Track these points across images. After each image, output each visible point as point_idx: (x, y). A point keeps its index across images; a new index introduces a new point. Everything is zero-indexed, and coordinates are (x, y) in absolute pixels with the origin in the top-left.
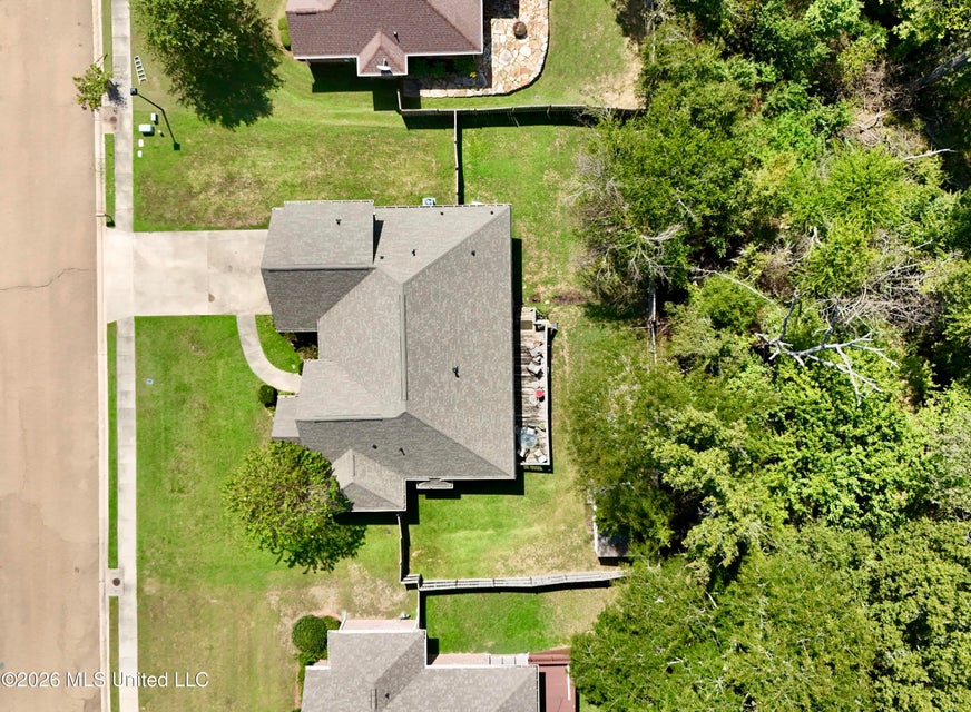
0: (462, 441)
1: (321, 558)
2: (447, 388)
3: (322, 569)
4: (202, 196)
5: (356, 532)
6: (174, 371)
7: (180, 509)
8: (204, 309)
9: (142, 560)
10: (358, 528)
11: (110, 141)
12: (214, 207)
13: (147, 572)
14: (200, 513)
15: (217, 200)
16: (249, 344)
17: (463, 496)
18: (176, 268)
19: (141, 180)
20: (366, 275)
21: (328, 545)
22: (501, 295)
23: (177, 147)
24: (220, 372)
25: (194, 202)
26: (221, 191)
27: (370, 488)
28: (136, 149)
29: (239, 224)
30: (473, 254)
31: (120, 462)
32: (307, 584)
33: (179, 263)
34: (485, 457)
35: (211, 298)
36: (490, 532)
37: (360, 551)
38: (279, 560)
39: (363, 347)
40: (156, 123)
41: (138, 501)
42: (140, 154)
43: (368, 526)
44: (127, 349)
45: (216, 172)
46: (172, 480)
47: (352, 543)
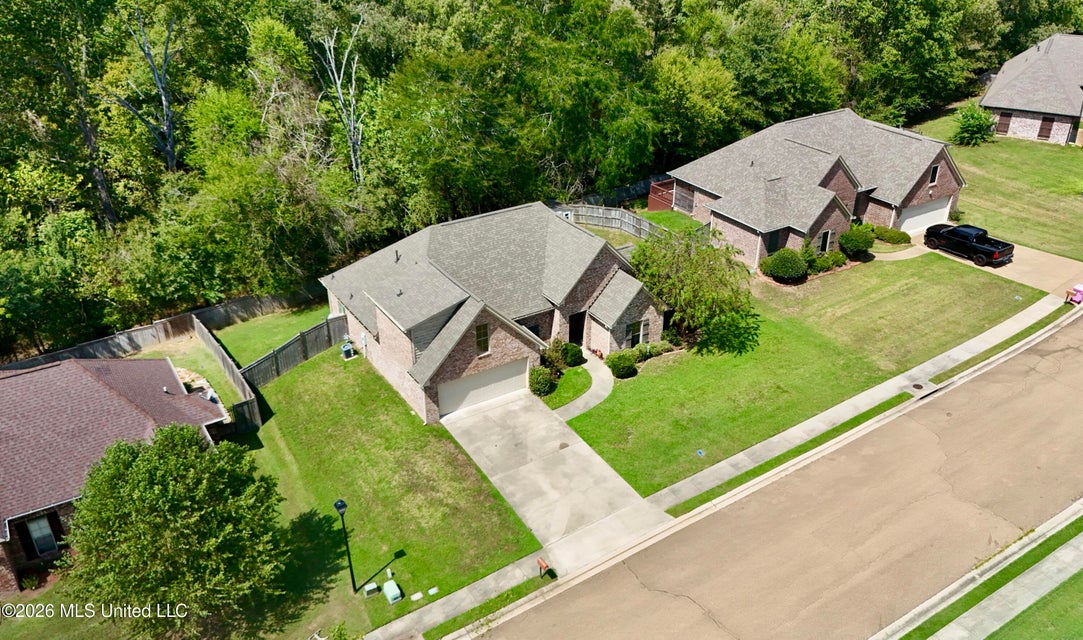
4: (450, 501)
7: (798, 382)
8: (581, 447)
9: (876, 381)
12: (455, 484)
13: (880, 372)
15: (445, 487)
18: (554, 487)
23: (400, 554)
26: (433, 489)
28: (430, 599)
35: (564, 446)
44: (687, 488)
46: (776, 396)
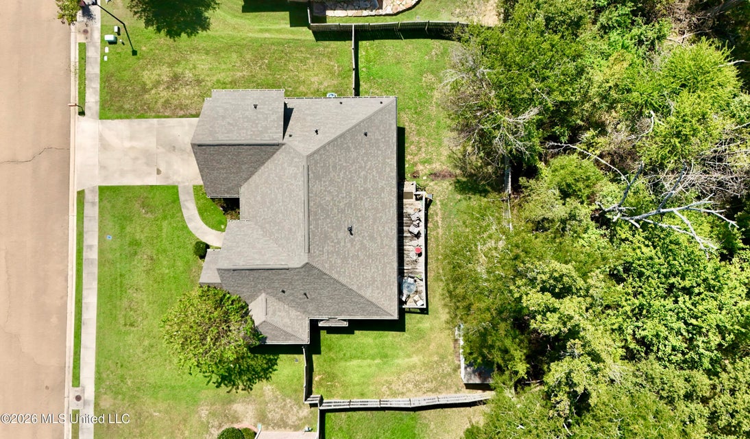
0: (355, 288)
1: (242, 381)
2: (342, 244)
3: (242, 390)
4: (153, 92)
5: (270, 360)
6: (128, 229)
7: (130, 339)
8: (153, 180)
9: (99, 380)
10: (272, 357)
11: (83, 48)
12: (163, 100)
13: (103, 391)
14: (146, 343)
15: (165, 94)
16: (188, 209)
17: (356, 332)
18: (132, 148)
19: (106, 79)
20: (277, 150)
21: (248, 369)
22: (388, 170)
23: (134, 53)
24: (165, 231)
25: (147, 96)
26: (168, 88)
27: (280, 325)
28: (103, 55)
29: (182, 113)
30: (366, 135)
31: (84, 301)
32: (231, 402)
33: (135, 144)
34: (373, 300)
35: (159, 172)
36: (378, 361)
37: (274, 376)
38: (209, 382)
39: (275, 209)
40: (119, 33)
41: (98, 332)
42: (106, 58)
43: (281, 356)
44: (92, 211)
45: (165, 72)
46: (125, 316)
47: (267, 369)
